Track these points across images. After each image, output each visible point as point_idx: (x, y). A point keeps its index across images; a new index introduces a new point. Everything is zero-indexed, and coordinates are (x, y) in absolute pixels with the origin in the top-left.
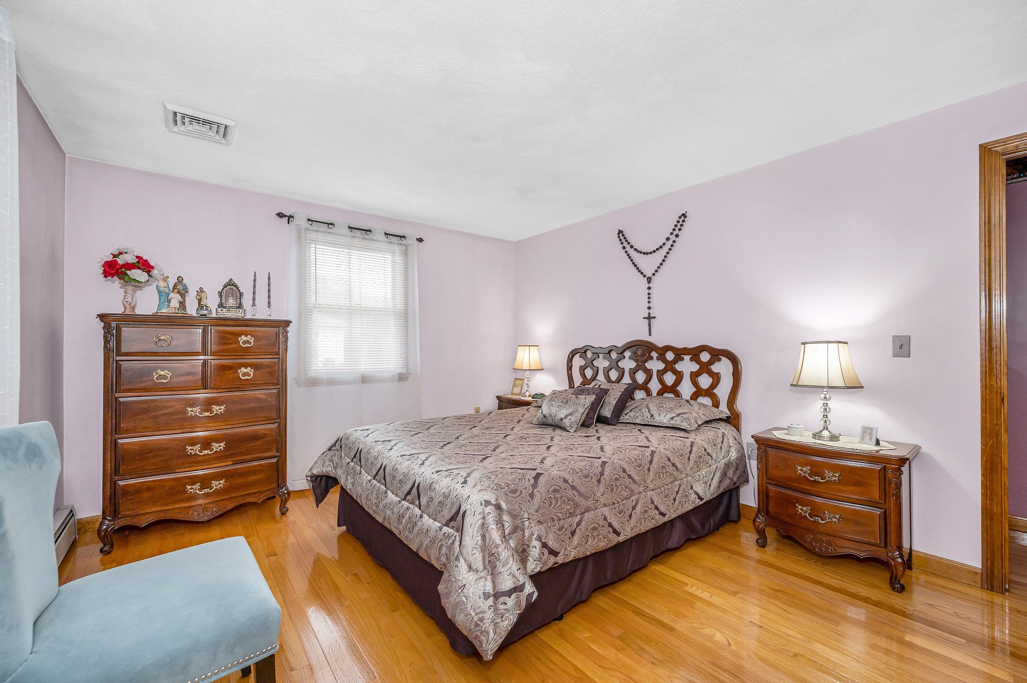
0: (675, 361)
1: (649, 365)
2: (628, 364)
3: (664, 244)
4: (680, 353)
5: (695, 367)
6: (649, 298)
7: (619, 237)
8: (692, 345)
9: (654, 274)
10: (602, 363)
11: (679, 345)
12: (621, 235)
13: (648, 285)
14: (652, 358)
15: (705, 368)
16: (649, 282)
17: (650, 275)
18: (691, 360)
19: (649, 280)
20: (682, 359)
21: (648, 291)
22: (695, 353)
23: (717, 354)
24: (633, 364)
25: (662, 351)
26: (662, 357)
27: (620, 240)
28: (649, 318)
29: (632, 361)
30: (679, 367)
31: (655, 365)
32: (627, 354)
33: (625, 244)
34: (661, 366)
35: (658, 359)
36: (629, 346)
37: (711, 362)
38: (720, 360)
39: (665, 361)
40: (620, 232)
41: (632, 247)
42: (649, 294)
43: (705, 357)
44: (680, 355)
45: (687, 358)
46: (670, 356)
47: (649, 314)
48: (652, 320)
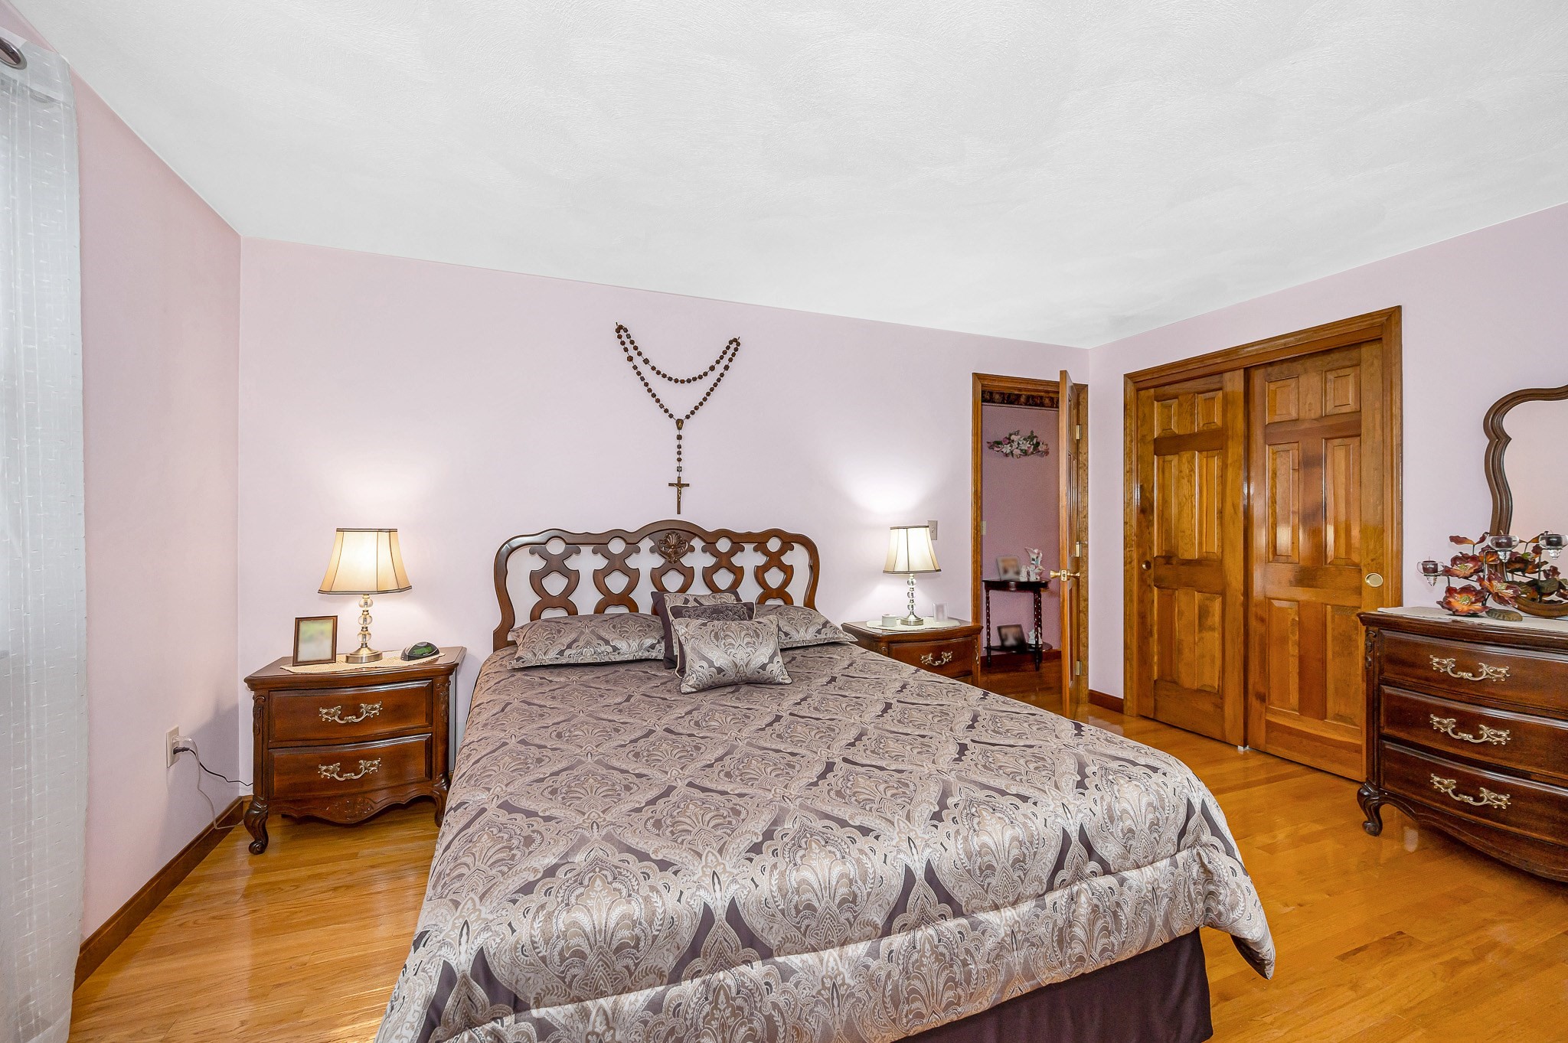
0: (732, 552)
1: (687, 561)
2: (646, 561)
3: (706, 374)
4: (739, 540)
5: (760, 560)
6: (679, 453)
7: (620, 337)
8: (758, 528)
9: (688, 417)
10: (587, 563)
11: (740, 528)
12: (622, 332)
13: (677, 432)
14: (692, 549)
15: (774, 560)
16: (679, 428)
17: (683, 417)
18: (756, 550)
19: (679, 424)
20: (742, 550)
21: (677, 442)
22: (759, 541)
23: (789, 541)
24: (658, 561)
25: (710, 540)
26: (710, 546)
27: (623, 343)
28: (680, 485)
29: (656, 555)
30: (737, 560)
31: (698, 560)
32: (646, 544)
33: (632, 353)
34: (709, 561)
35: (704, 550)
36: (648, 531)
37: (782, 551)
38: (792, 549)
39: (715, 553)
40: (620, 328)
41: (646, 361)
42: (679, 447)
43: (774, 545)
44: (739, 543)
45: (749, 547)
46: (724, 545)
47: (679, 478)
48: (684, 490)
